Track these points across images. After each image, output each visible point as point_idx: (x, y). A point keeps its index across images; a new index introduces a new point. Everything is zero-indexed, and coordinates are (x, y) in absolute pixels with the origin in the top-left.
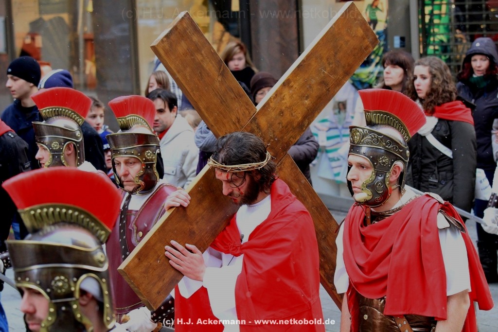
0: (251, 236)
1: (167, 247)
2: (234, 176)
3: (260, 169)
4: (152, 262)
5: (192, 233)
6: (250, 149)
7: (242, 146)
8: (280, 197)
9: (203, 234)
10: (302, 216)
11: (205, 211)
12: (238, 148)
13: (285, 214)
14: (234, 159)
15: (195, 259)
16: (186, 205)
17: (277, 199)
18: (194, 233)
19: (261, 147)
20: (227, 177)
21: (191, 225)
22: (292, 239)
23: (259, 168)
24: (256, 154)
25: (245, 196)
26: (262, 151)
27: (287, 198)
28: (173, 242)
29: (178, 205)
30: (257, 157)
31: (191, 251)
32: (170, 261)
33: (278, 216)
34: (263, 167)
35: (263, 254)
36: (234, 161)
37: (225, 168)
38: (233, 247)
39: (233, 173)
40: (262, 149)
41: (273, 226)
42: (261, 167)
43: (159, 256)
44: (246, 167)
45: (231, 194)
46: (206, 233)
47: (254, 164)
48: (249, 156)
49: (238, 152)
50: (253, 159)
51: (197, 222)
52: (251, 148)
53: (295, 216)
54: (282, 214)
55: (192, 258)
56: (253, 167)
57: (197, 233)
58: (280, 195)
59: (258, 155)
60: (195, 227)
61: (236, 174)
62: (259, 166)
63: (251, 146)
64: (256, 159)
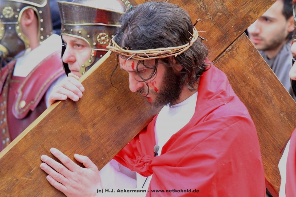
0: (165, 149)
1: (45, 157)
2: (141, 66)
3: (178, 56)
4: (18, 176)
5: (85, 138)
6: (164, 27)
7: (154, 22)
8: (210, 96)
9: (102, 141)
10: (236, 123)
11: (108, 110)
12: (148, 25)
13: (212, 119)
14: (140, 42)
15: (86, 176)
16: (76, 98)
17: (204, 99)
18: (88, 139)
19: (181, 25)
20: (133, 66)
21: (85, 128)
22: (217, 156)
23: (176, 55)
24: (173, 33)
25: (162, 94)
26: (183, 29)
27: (218, 97)
28: (54, 151)
29: (64, 98)
30: (175, 39)
31: (82, 165)
32: (48, 177)
33: (201, 122)
34: (183, 54)
35: (177, 175)
36: (140, 44)
37: (128, 54)
38: (140, 162)
39: (140, 62)
40: (183, 27)
41: (193, 136)
42: (179, 53)
43: (30, 169)
44: (156, 54)
45: (141, 90)
46: (108, 139)
47: (169, 48)
48: (162, 37)
49: (147, 31)
50: (169, 41)
51: (94, 124)
52: (166, 26)
53: (224, 123)
54: (208, 120)
55: (81, 174)
56: (167, 53)
57: (93, 139)
58: (209, 93)
59: (176, 36)
60: (91, 130)
61: (142, 62)
62: (177, 51)
63: (167, 22)
64: (174, 41)
